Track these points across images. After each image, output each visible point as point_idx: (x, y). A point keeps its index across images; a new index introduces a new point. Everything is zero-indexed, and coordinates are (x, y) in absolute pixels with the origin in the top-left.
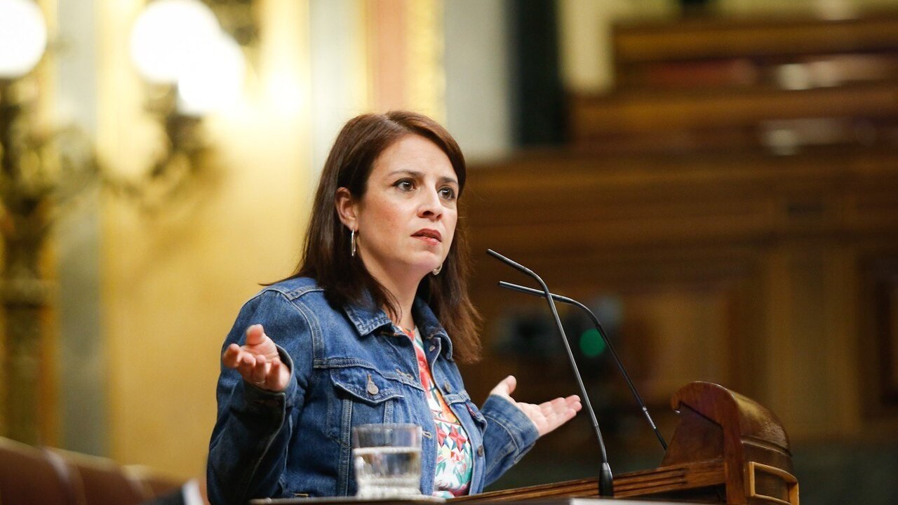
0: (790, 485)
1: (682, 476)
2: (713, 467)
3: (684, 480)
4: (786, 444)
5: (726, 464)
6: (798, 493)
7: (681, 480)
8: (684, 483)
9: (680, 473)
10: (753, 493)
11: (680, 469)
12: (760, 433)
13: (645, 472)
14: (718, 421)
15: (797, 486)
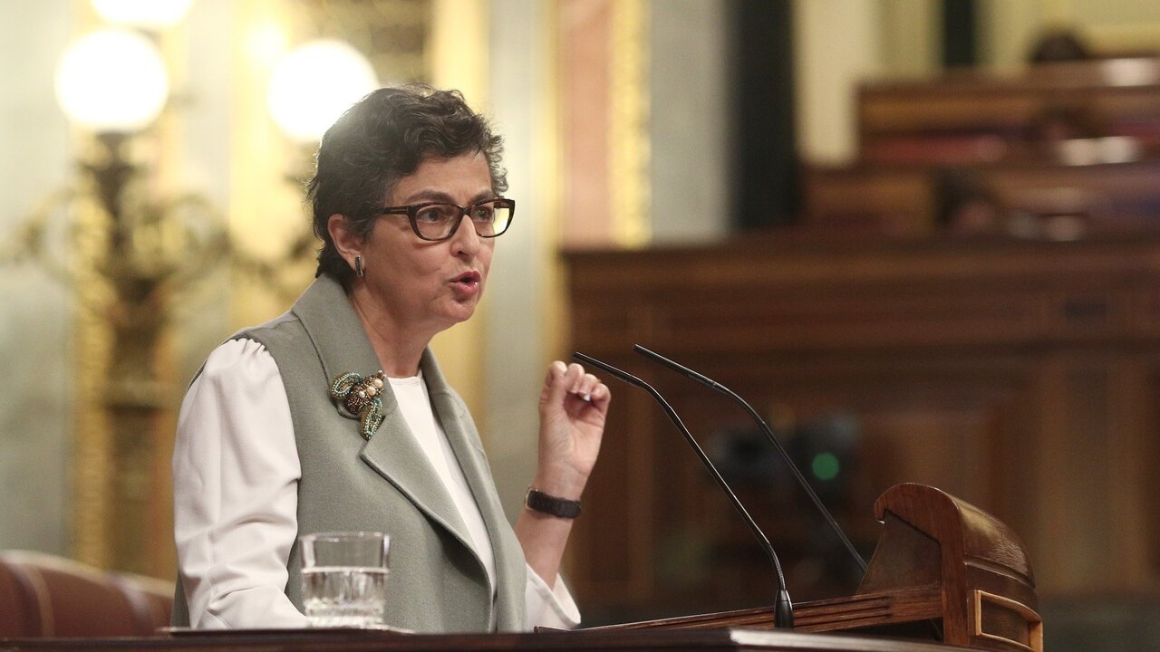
0: (1032, 624)
1: (887, 607)
2: (926, 596)
3: (888, 612)
4: (1026, 569)
5: (944, 593)
6: (1042, 635)
7: (884, 612)
8: (888, 616)
9: (884, 602)
10: (979, 631)
11: (883, 598)
12: (990, 552)
13: (837, 600)
14: (935, 536)
15: (1041, 627)
